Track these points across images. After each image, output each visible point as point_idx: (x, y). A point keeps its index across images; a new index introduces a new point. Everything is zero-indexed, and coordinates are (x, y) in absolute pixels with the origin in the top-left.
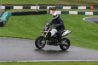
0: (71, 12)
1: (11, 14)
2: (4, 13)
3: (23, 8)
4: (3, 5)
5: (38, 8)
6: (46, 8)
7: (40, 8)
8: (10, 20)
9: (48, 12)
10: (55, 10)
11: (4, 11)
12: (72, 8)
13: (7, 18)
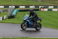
0: (53, 10)
1: (18, 11)
2: (14, 10)
3: (25, 7)
4: (14, 5)
5: (34, 7)
6: (39, 7)
7: (35, 7)
8: (17, 14)
9: (40, 9)
10: (44, 8)
11: (14, 9)
12: (54, 7)
13: (16, 13)
